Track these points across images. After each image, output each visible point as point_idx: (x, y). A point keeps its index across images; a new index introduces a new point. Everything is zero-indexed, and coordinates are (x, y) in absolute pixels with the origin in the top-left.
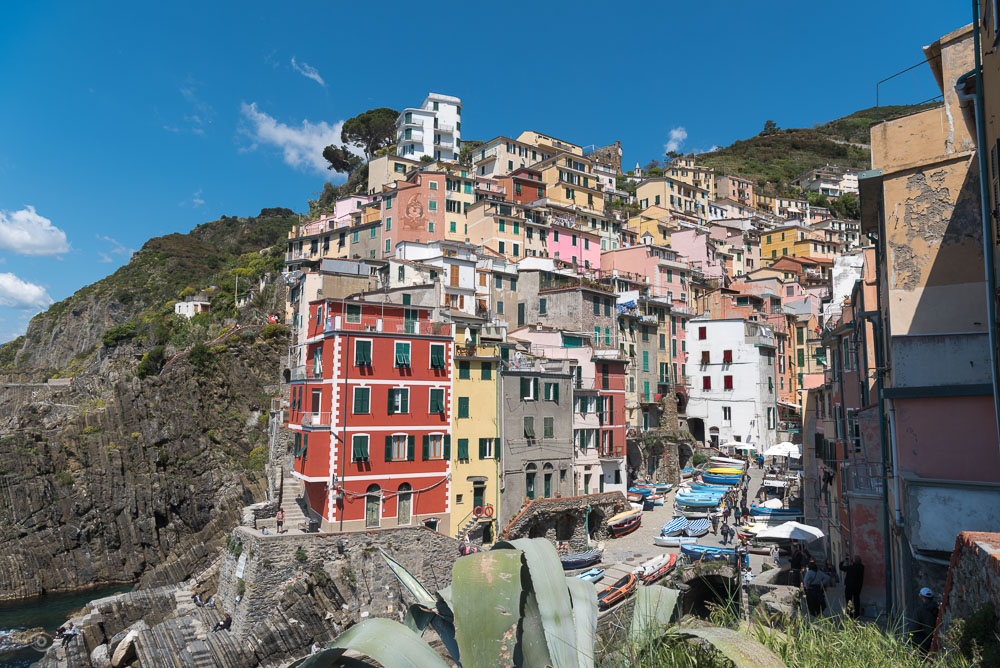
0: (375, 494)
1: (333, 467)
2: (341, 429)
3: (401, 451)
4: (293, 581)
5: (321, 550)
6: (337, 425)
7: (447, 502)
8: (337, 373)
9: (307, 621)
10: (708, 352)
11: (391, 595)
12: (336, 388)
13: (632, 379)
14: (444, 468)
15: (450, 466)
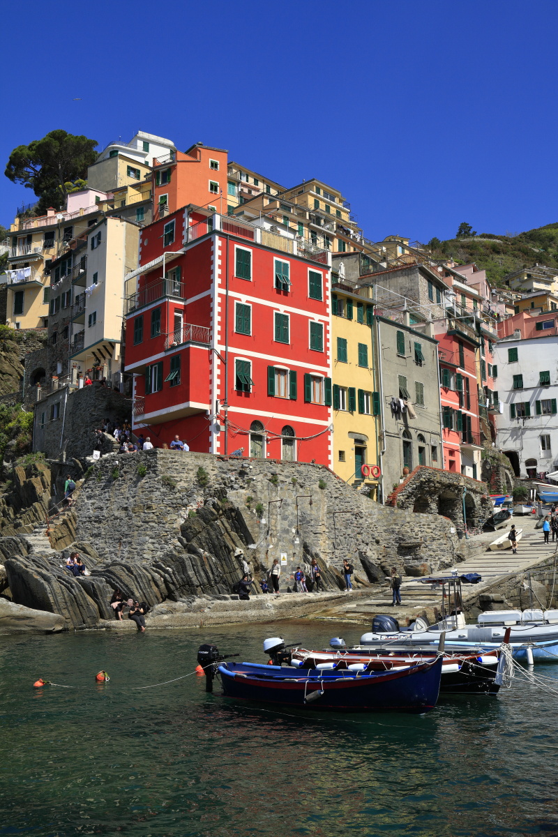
0: (259, 432)
1: (217, 392)
2: (223, 348)
3: (282, 387)
4: (193, 507)
5: (223, 475)
6: (219, 342)
7: (330, 457)
8: (218, 281)
9: (217, 556)
10: (521, 376)
11: (297, 541)
12: (217, 300)
14: (325, 417)
15: (331, 415)
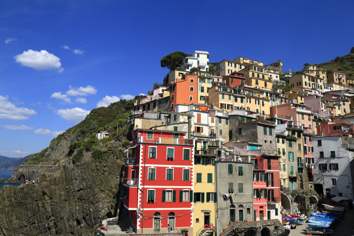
0: (158, 217)
1: (139, 204)
2: (142, 187)
3: (169, 197)
7: (191, 222)
8: (141, 161)
10: (323, 152)
12: (140, 169)
13: (284, 165)
14: (190, 206)
15: (193, 205)
